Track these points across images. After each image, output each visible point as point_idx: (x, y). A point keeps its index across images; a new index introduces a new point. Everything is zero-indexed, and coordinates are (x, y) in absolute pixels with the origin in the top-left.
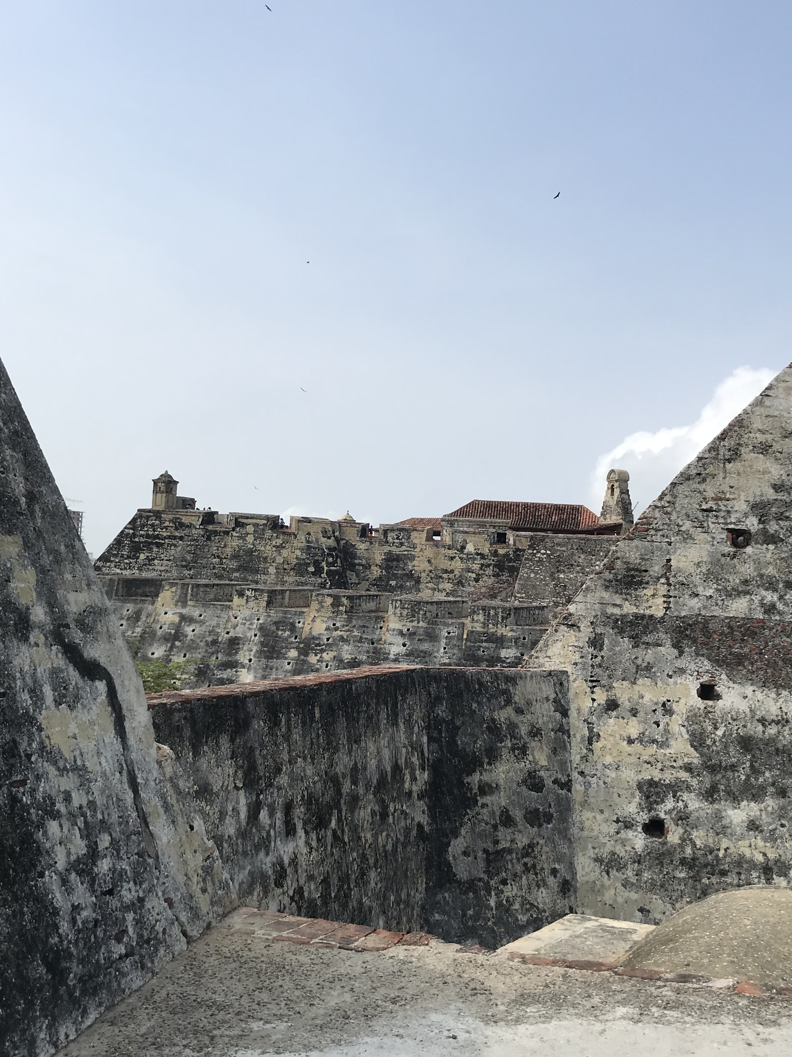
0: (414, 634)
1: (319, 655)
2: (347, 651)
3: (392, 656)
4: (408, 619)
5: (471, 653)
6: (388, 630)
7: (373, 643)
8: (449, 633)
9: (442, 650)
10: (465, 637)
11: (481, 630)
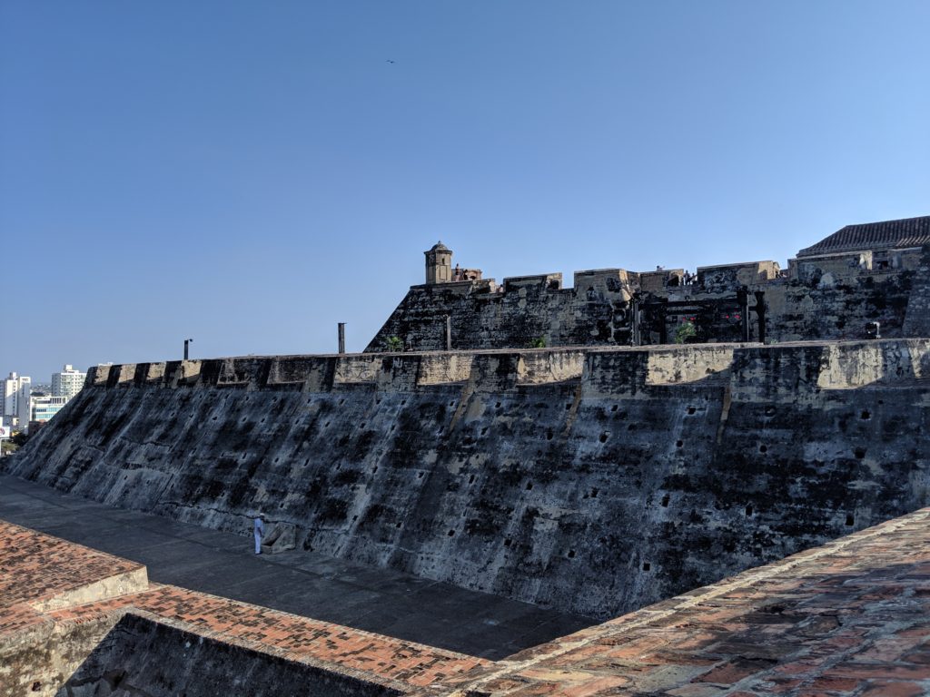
0: (623, 415)
1: (465, 460)
2: (507, 451)
3: (577, 462)
4: (615, 386)
5: (733, 452)
6: (578, 411)
7: (550, 437)
8: (692, 411)
9: (674, 448)
10: (724, 416)
11: (761, 400)
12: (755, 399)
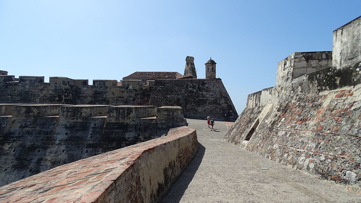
0: (74, 126)
1: (11, 144)
3: (57, 142)
4: (71, 118)
5: (107, 136)
6: (58, 125)
7: (47, 134)
8: (95, 125)
9: (90, 136)
10: (105, 126)
11: (115, 121)
12: (113, 121)
